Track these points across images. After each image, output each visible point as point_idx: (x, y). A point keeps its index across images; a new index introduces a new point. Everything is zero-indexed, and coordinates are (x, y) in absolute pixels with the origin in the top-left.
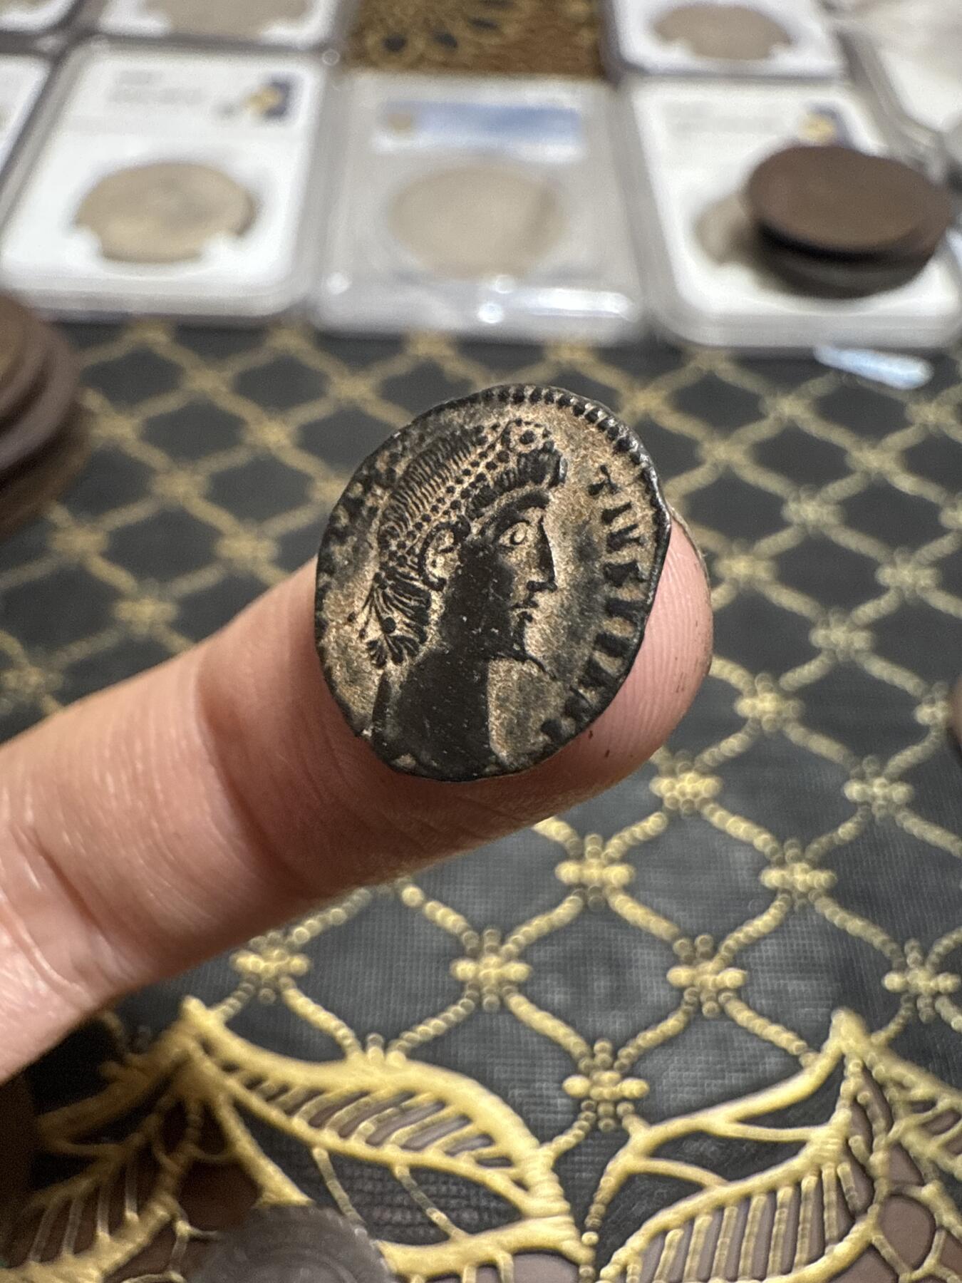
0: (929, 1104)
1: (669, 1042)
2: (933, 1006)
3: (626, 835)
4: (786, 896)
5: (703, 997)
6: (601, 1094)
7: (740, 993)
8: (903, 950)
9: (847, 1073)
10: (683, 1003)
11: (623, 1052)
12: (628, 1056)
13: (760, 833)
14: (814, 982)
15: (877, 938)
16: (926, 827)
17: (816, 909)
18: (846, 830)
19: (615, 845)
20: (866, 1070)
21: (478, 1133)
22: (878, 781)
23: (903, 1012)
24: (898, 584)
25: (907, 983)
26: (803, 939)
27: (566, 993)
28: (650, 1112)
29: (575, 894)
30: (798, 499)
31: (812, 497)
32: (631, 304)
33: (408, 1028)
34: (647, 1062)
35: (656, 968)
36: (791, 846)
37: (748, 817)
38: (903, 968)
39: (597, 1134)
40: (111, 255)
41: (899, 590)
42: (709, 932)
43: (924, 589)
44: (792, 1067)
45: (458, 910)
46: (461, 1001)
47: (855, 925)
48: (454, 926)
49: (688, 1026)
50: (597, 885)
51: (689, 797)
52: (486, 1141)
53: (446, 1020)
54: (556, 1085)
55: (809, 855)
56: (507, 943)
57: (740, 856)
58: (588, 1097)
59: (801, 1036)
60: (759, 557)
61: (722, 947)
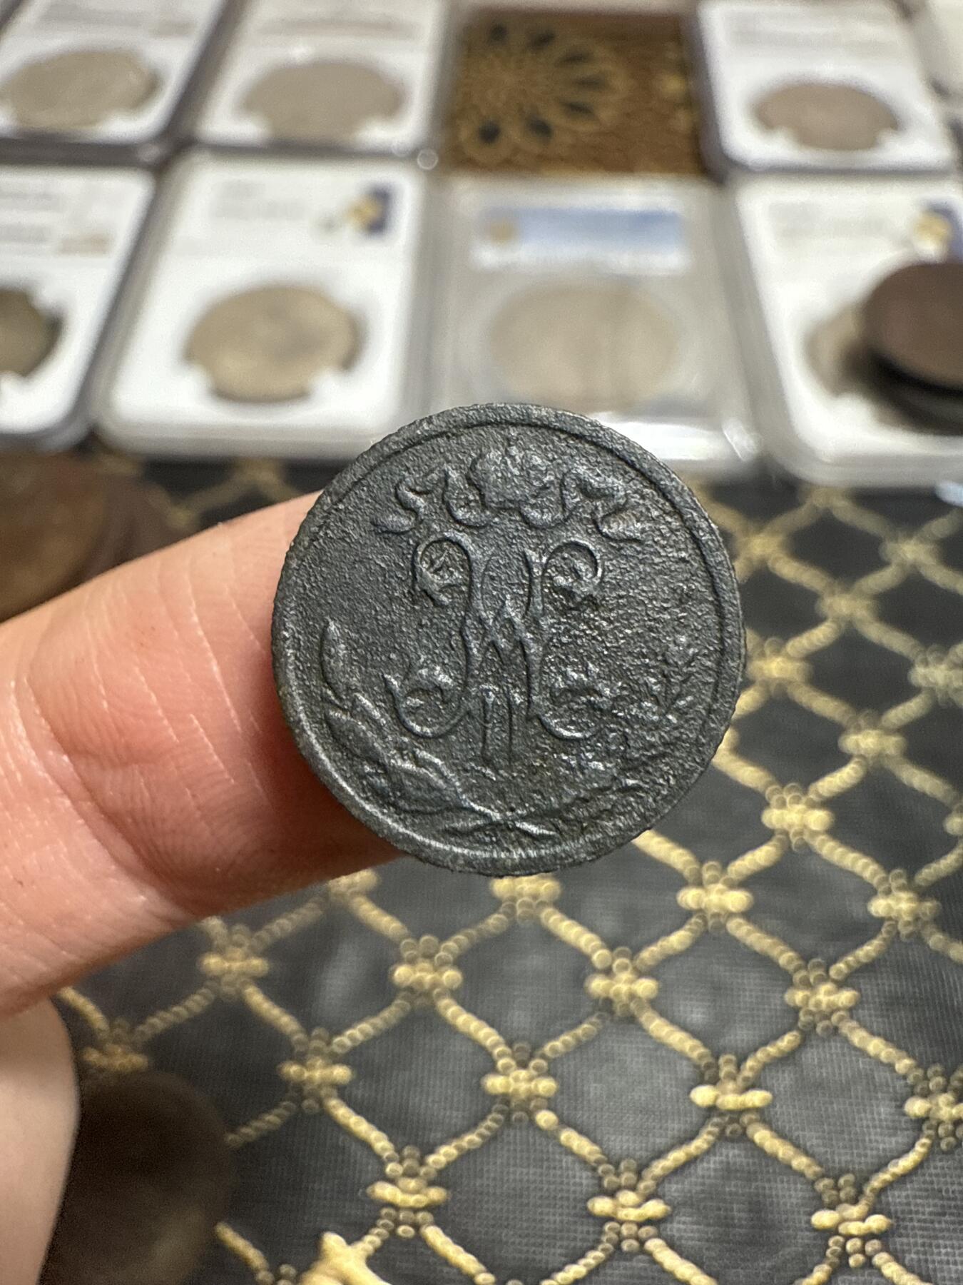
3: (760, 1055)
4: (931, 1132)
5: (849, 1246)
7: (885, 1240)
10: (828, 1252)
13: (900, 1059)
19: (751, 1066)
29: (711, 1124)
30: (926, 663)
31: (940, 660)
33: (549, 1275)
35: (798, 1211)
36: (936, 1074)
37: (888, 1039)
42: (854, 1175)
45: (594, 1141)
46: (601, 1247)
48: (590, 1155)
49: (833, 1276)
50: (736, 1112)
51: (825, 1011)
53: (585, 1265)
55: (953, 1084)
56: (644, 1179)
60: (889, 732)
61: (867, 1190)
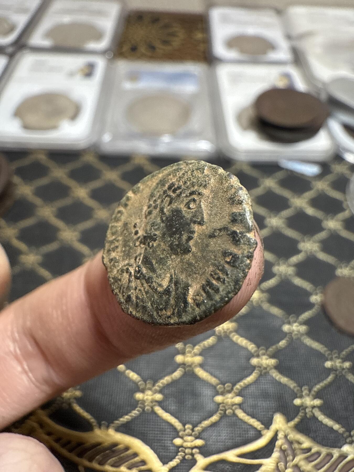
0: (309, 450)
1: (214, 425)
2: (312, 412)
3: (202, 344)
4: (259, 369)
5: (227, 407)
6: (187, 445)
7: (240, 406)
8: (301, 390)
9: (278, 438)
10: (219, 409)
11: (196, 429)
12: (198, 430)
13: (251, 344)
14: (268, 403)
15: (292, 385)
16: (312, 342)
17: (270, 374)
18: (282, 343)
19: (197, 349)
20: (286, 436)
21: (140, 460)
22: (295, 324)
23: (300, 414)
24: (305, 249)
25: (302, 403)
26: (265, 385)
27: (176, 406)
28: (205, 452)
29: (181, 367)
30: (270, 217)
31: (276, 216)
32: (212, 145)
33: (117, 419)
34: (205, 433)
35: (210, 396)
36: (262, 349)
37: (247, 338)
38: (301, 397)
39: (185, 461)
40: (26, 127)
41: (306, 252)
42: (231, 383)
43: (315, 251)
44: (259, 435)
45: (138, 374)
46: (137, 409)
47: (284, 380)
48: (136, 379)
49: (221, 418)
50: (190, 364)
51: (225, 330)
52: (143, 464)
53: (131, 416)
54: (170, 442)
55: (268, 353)
56: (155, 386)
57: (243, 353)
58: (182, 446)
59: (262, 424)
61: (235, 388)
